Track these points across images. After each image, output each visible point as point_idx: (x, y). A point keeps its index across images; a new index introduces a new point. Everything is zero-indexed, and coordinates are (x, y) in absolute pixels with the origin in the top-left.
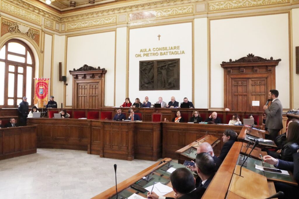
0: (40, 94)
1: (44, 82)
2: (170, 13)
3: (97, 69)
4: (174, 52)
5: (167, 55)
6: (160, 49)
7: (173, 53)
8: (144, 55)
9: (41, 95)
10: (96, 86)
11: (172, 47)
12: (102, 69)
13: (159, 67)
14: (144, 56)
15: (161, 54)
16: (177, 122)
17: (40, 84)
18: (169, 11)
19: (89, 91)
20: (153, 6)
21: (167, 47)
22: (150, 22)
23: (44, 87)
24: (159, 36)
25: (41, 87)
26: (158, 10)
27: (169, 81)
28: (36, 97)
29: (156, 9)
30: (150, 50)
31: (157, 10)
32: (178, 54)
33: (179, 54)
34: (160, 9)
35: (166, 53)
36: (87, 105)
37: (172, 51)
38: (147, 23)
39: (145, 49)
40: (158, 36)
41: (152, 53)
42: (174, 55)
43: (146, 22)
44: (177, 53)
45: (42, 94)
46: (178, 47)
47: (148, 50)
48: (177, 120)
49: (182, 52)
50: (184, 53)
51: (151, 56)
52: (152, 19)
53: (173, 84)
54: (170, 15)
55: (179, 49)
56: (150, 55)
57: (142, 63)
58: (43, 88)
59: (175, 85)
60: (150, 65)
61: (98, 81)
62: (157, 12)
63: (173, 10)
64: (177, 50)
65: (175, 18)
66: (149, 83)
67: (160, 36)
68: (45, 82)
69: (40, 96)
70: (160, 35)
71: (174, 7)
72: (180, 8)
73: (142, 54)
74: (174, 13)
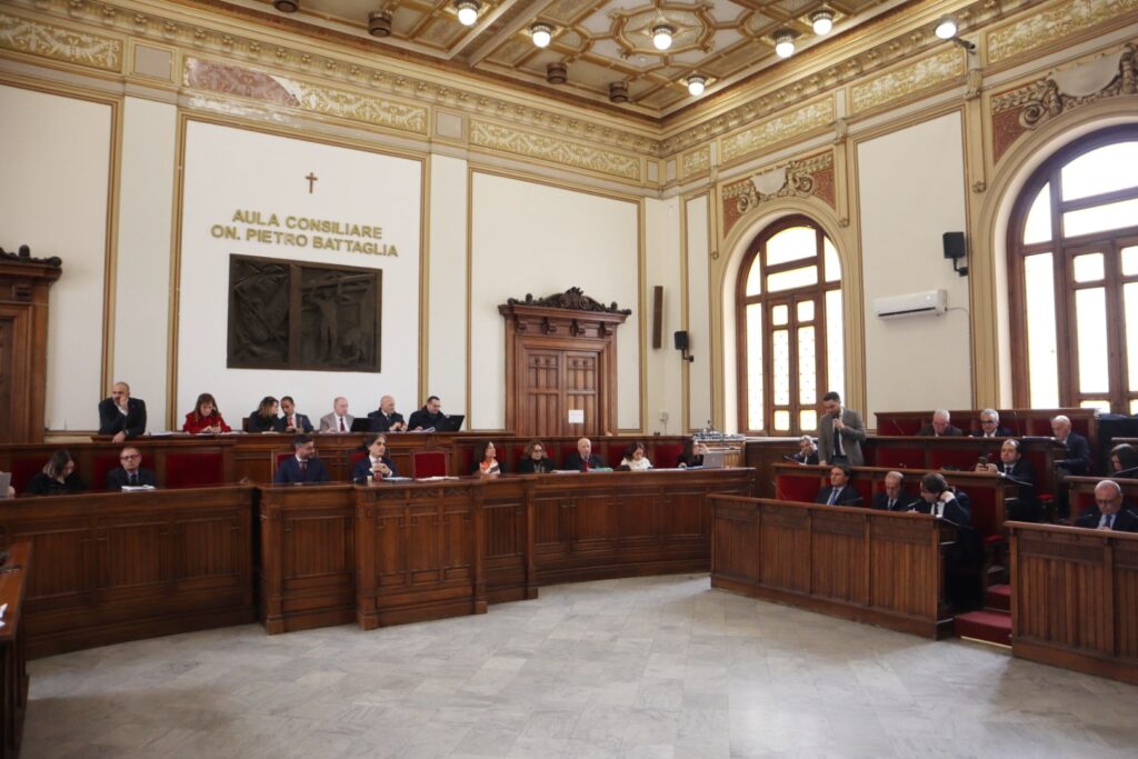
2: (353, 108)
3: (12, 257)
4: (362, 245)
5: (338, 248)
6: (314, 225)
7: (358, 248)
8: (251, 234)
11: (356, 228)
12: (48, 261)
13: (309, 290)
14: (248, 239)
15: (318, 243)
18: (348, 102)
20: (292, 65)
22: (280, 120)
24: (311, 178)
26: (312, 84)
27: (348, 343)
29: (300, 77)
30: (274, 220)
31: (306, 83)
32: (376, 253)
33: (380, 254)
34: (318, 86)
35: (335, 244)
37: (355, 238)
38: (267, 118)
39: (254, 213)
40: (308, 178)
41: (282, 234)
42: (364, 255)
43: (261, 112)
44: (373, 250)
46: (377, 232)
47: (265, 218)
49: (388, 250)
50: (396, 255)
51: (278, 242)
52: (287, 110)
53: (358, 353)
54: (350, 117)
55: (380, 238)
56: (274, 238)
57: (241, 267)
59: (367, 359)
60: (274, 276)
62: (307, 91)
63: (362, 102)
64: (373, 241)
65: (368, 130)
66: (272, 341)
67: (316, 179)
70: (315, 175)
71: (365, 96)
72: (386, 104)
73: (242, 228)
74: (368, 115)
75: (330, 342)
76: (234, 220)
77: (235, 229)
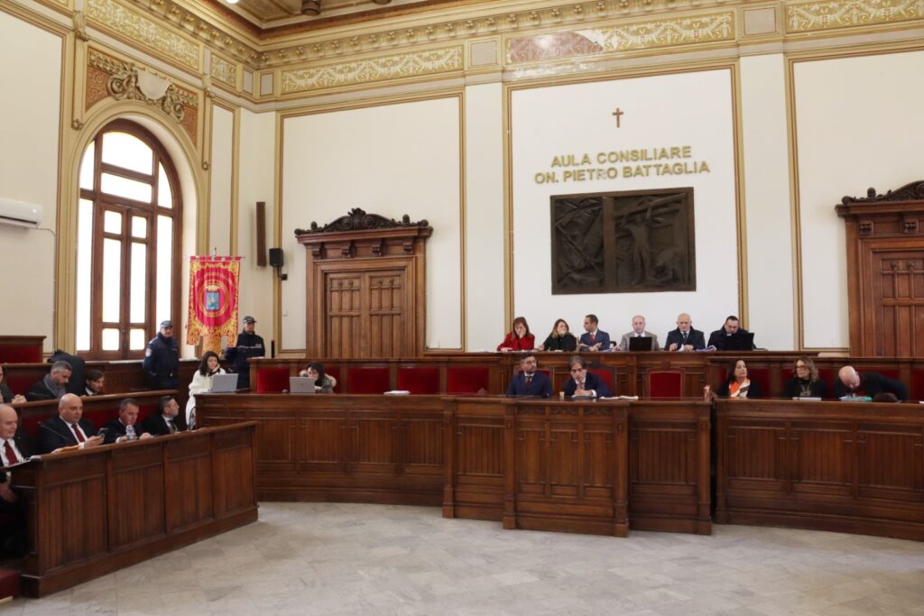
0: (209, 311)
1: (222, 267)
2: (653, 37)
3: (399, 224)
4: (671, 166)
5: (647, 175)
6: (622, 157)
7: (667, 170)
8: (567, 175)
9: (212, 315)
10: (392, 282)
11: (663, 151)
12: (419, 224)
13: (621, 217)
14: (565, 180)
15: (628, 173)
16: (738, 399)
17: (206, 276)
18: (648, 32)
19: (368, 297)
20: (593, 16)
21: (646, 151)
22: (584, 68)
23: (222, 286)
24: (618, 114)
25: (213, 288)
26: (612, 27)
27: (660, 263)
28: (193, 322)
29: (604, 23)
30: (586, 160)
31: (607, 27)
32: (687, 172)
33: (691, 172)
34: (618, 26)
35: (644, 171)
36: (363, 345)
37: (664, 161)
38: (574, 70)
39: (569, 156)
40: (614, 114)
41: (594, 170)
42: (674, 176)
43: (568, 67)
44: (681, 169)
45: (215, 311)
46: (687, 150)
47: (579, 159)
48: (738, 392)
49: (699, 167)
50: (709, 171)
51: (591, 179)
52: (590, 57)
53: (671, 273)
54: (652, 45)
55: (690, 156)
56: (587, 175)
57: (561, 206)
58: (219, 291)
59: (680, 276)
60: (589, 210)
61: (402, 263)
62: (608, 34)
63: (662, 28)
64: (682, 161)
65: (670, 53)
66: (587, 269)
67: (622, 113)
68: (226, 267)
69: (209, 318)
70: (621, 111)
71: (666, 21)
72: (688, 22)
73: (559, 172)
74: (669, 38)
75: (643, 265)
76: (553, 166)
77: (554, 173)
